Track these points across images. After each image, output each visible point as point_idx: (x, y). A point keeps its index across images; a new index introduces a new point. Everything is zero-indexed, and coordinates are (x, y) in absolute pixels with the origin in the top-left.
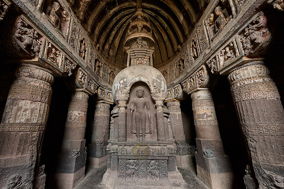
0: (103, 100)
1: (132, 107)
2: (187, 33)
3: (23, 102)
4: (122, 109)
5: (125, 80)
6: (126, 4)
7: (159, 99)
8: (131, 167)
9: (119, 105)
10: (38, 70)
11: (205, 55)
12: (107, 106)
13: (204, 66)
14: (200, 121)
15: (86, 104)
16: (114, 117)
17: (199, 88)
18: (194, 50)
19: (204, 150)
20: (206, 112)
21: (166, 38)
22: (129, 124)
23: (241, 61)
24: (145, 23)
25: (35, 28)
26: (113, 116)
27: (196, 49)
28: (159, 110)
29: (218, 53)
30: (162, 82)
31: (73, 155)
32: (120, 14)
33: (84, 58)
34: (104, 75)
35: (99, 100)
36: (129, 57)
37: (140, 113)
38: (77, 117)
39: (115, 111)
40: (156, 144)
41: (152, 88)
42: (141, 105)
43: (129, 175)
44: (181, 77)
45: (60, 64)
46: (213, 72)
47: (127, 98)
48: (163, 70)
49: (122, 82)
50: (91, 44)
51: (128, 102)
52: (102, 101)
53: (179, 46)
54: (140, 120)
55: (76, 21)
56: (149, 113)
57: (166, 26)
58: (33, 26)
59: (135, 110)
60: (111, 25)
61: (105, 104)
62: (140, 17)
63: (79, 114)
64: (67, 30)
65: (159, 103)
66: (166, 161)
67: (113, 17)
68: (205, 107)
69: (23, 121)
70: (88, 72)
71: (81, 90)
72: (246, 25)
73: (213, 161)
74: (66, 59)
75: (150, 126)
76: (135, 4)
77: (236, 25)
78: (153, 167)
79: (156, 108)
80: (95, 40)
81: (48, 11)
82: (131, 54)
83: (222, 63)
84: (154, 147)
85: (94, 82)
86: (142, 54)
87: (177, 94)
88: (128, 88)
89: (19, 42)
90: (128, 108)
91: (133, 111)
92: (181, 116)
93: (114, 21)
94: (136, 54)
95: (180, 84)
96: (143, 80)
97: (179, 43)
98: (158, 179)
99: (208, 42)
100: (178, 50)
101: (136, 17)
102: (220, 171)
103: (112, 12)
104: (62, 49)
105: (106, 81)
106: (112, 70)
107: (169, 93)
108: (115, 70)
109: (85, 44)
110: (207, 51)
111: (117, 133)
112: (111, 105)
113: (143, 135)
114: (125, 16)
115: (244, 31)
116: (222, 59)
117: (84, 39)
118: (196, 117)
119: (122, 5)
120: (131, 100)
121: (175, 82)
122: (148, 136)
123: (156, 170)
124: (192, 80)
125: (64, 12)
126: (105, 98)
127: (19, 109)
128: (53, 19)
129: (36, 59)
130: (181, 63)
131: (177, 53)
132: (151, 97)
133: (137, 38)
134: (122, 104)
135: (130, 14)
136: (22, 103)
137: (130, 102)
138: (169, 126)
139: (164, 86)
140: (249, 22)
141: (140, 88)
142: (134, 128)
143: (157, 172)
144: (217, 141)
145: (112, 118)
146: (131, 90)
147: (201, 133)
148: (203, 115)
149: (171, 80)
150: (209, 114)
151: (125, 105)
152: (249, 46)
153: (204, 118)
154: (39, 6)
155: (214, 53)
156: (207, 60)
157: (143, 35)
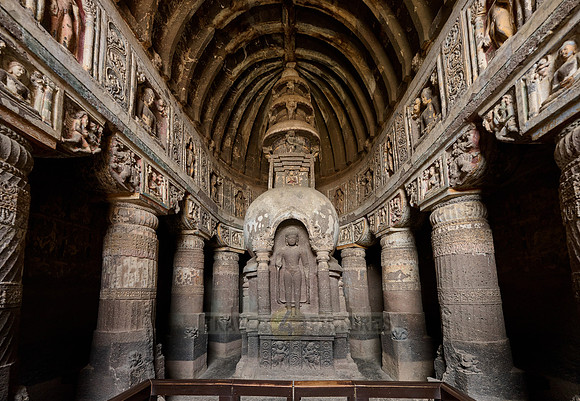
0: (226, 246)
1: (279, 262)
2: (381, 119)
3: (128, 259)
4: (263, 266)
5: (266, 216)
6: (264, 53)
7: (322, 248)
8: (278, 351)
9: (258, 259)
10: (138, 212)
11: (403, 173)
12: (233, 257)
13: (401, 192)
14: (391, 284)
15: (202, 256)
16: (248, 278)
17: (392, 229)
18: (390, 157)
19: (393, 329)
20: (402, 269)
21: (343, 121)
22: (274, 289)
23: (445, 195)
24: (301, 100)
25: (132, 148)
26: (248, 275)
27: (392, 155)
28: (322, 267)
29: (420, 174)
30: (330, 217)
31: (190, 335)
32: (252, 74)
33: (193, 177)
34: (226, 201)
35: (220, 247)
36: (271, 170)
37: (291, 271)
38: (190, 278)
39: (250, 267)
40: (316, 320)
41: (311, 230)
42: (292, 259)
43: (276, 362)
44: (368, 205)
45: (164, 197)
46: (412, 205)
47: (270, 248)
48: (337, 187)
49: (260, 218)
50: (203, 147)
51: (271, 253)
52: (224, 249)
53: (367, 142)
54: (292, 282)
55: (178, 112)
56: (307, 272)
57: (343, 96)
58: (128, 145)
59: (284, 266)
60: (235, 98)
61: (230, 254)
62: (291, 86)
63: (193, 273)
64: (167, 134)
65: (323, 255)
67: (238, 81)
68: (401, 261)
69: (132, 285)
70: (202, 201)
71: (192, 232)
72: (454, 139)
73: (404, 344)
74: (171, 185)
75: (307, 292)
76: (282, 52)
77: (442, 136)
79: (318, 263)
80: (208, 135)
81: (140, 110)
82: (276, 164)
83: (424, 192)
84: (314, 323)
85: (212, 217)
86: (296, 163)
87: (359, 236)
88: (272, 231)
89: (115, 174)
90: (273, 263)
91: (281, 268)
92: (365, 275)
93: (241, 88)
94: (284, 163)
95: (365, 216)
96: (297, 216)
97: (367, 136)
98: (318, 368)
99: (409, 149)
100: (366, 150)
101: (285, 84)
102: (415, 358)
103: (236, 72)
104: (164, 171)
105: (229, 211)
106: (240, 189)
107: (346, 232)
108: (244, 188)
109: (192, 150)
110: (406, 167)
111: (255, 303)
112: (240, 255)
113: (297, 306)
114: (261, 77)
115: (451, 148)
116: (425, 184)
117: (191, 140)
118: (385, 277)
119: (256, 56)
120: (278, 250)
121: (357, 213)
122: (304, 307)
123: (315, 356)
124: (383, 213)
125: (161, 102)
126: (231, 244)
127: (125, 270)
128: (147, 120)
129: (137, 196)
130: (369, 178)
131: (363, 154)
132: (310, 246)
133: (285, 132)
134: (263, 256)
135: (272, 71)
136: (127, 261)
137: (274, 254)
138: (341, 292)
139: (333, 224)
140: (459, 135)
141: (292, 230)
142: (282, 295)
143: (317, 359)
144: (414, 315)
145: (245, 279)
146: (276, 233)
147: (391, 303)
148: (397, 274)
149: (350, 209)
150: (406, 272)
151: (268, 259)
152: (455, 173)
153: (397, 280)
154: (131, 108)
155: (415, 173)
156: (406, 182)
157: (298, 126)
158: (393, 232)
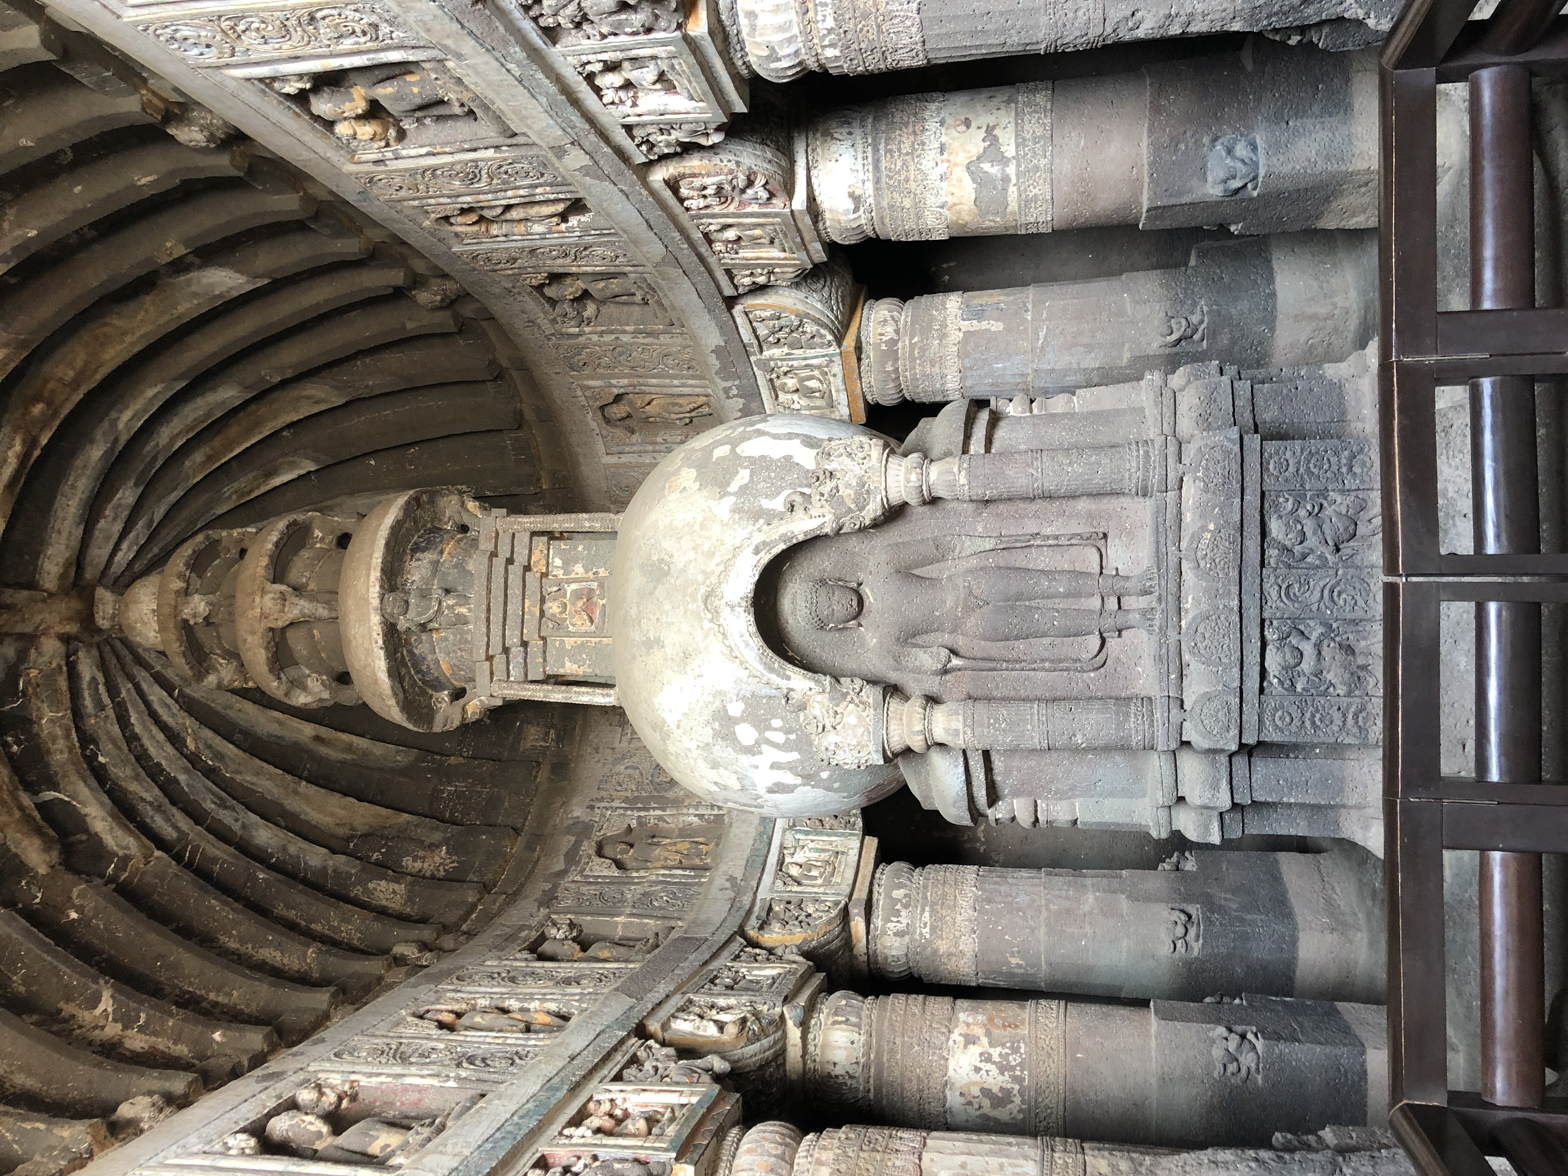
0: (845, 915)
1: (927, 660)
4: (945, 722)
5: (736, 709)
6: (50, 720)
7: (875, 482)
9: (917, 744)
13: (659, 175)
14: (1025, 202)
16: (993, 797)
17: (799, 201)
19: (1213, 190)
20: (962, 159)
22: (1043, 680)
23: (704, 42)
26: (981, 800)
27: (508, 208)
28: (952, 485)
31: (1248, 1060)
34: (645, 907)
36: (536, 693)
38: (995, 1053)
39: (946, 787)
40: (1171, 510)
41: (802, 526)
42: (915, 603)
44: (683, 295)
47: (871, 694)
49: (746, 734)
50: (435, 980)
52: (858, 925)
53: (423, 296)
54: (1012, 604)
59: (946, 638)
63: (970, 1040)
65: (902, 478)
66: (1271, 446)
67: (150, 834)
68: (931, 165)
70: (662, 989)
71: (794, 1033)
73: (1275, 147)
74: (621, 1077)
76: (49, 646)
78: (1309, 526)
79: (933, 501)
80: (375, 966)
82: (516, 673)
84: (1188, 517)
85: (722, 961)
87: (810, 328)
88: (800, 683)
90: (933, 685)
91: (954, 652)
92: (978, 299)
94: (512, 641)
95: (730, 302)
96: (741, 584)
102: (1340, 104)
104: (571, 1094)
107: (791, 382)
110: (573, 160)
113: (1116, 586)
118: (993, 223)
122: (1117, 557)
123: (1329, 511)
124: (731, 234)
130: (571, 289)
132: (863, 530)
133: (391, 632)
134: (906, 724)
135: (113, 691)
137: (894, 677)
138: (1057, 404)
141: (797, 606)
144: (1156, 109)
145: (998, 814)
147: (1105, 201)
148: (981, 181)
150: (975, 143)
151: (916, 703)
153: (1006, 179)
156: (628, 159)
157: (365, 582)
158: (811, 199)
